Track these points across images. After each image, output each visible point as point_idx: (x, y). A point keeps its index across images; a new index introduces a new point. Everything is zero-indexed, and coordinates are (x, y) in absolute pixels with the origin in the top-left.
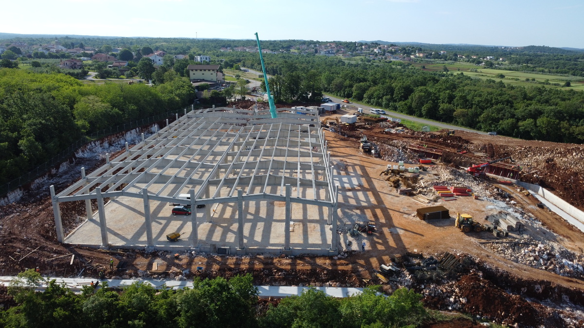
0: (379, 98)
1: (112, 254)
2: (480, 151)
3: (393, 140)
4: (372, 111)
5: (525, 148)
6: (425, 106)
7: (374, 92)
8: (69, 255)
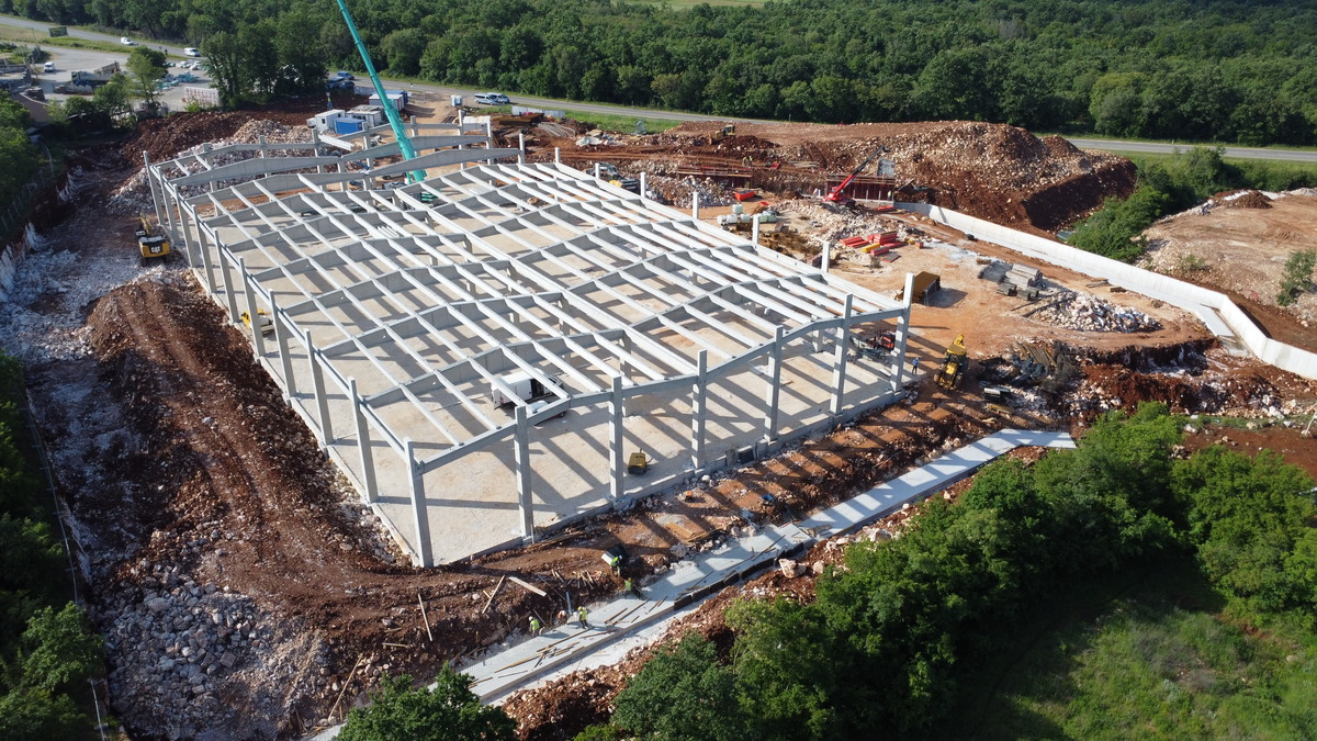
0: (465, 66)
1: (568, 543)
2: (801, 158)
3: (630, 162)
4: (481, 100)
5: (872, 142)
6: (587, 74)
7: (447, 52)
8: (504, 582)
